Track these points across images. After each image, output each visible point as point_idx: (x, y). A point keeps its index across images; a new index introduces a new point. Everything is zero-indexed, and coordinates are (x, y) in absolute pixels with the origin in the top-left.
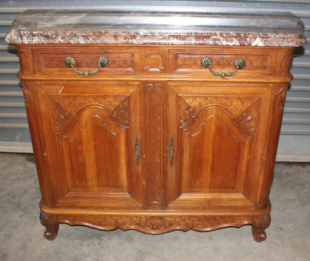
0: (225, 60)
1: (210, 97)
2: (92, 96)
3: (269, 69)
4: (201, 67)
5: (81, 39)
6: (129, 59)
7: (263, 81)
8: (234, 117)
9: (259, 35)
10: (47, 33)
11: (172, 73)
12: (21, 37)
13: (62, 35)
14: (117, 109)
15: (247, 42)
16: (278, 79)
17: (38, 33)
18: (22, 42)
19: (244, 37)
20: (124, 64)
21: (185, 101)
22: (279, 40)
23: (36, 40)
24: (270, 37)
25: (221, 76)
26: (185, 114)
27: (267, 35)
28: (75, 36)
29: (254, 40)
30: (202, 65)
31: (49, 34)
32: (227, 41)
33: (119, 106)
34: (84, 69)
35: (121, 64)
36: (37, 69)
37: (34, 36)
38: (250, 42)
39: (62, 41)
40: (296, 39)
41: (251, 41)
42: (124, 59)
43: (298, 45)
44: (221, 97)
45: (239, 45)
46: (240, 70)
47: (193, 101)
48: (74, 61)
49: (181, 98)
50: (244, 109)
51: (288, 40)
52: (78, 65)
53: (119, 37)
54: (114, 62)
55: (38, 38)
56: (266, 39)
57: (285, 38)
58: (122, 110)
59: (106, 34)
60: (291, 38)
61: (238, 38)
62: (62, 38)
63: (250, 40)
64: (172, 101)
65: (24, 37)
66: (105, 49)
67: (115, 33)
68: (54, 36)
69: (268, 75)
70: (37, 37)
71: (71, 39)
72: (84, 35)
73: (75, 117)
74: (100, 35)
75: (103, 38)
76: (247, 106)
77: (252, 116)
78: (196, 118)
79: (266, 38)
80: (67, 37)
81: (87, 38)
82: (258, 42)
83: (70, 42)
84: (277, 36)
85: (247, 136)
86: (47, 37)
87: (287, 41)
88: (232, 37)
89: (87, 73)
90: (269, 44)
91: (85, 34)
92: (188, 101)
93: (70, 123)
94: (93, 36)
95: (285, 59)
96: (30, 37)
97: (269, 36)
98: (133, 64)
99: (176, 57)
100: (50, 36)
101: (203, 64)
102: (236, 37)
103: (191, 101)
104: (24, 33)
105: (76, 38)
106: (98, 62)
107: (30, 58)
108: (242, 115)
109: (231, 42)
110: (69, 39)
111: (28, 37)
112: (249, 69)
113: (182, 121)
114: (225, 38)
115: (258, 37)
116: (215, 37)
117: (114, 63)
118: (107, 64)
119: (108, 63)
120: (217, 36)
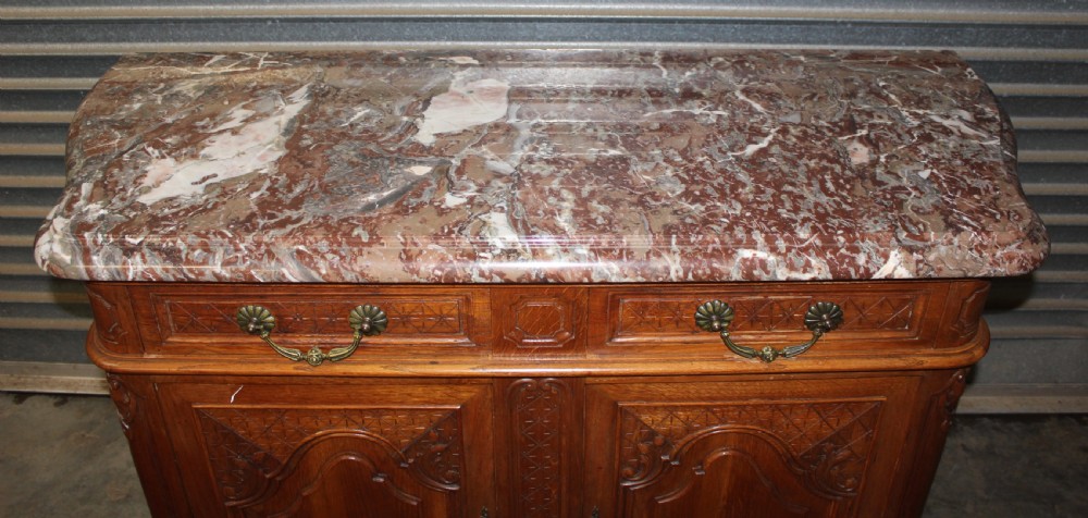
0: (776, 307)
1: (719, 406)
2: (339, 410)
3: (920, 327)
4: (697, 328)
5: (288, 268)
6: (455, 312)
7: (898, 363)
8: (795, 453)
9: (898, 241)
10: (174, 242)
11: (598, 344)
12: (86, 253)
13: (226, 251)
14: (417, 444)
15: (857, 268)
16: (944, 355)
17: (141, 243)
18: (89, 272)
19: (847, 249)
20: (441, 326)
21: (638, 420)
22: (964, 259)
23: (135, 268)
24: (933, 246)
25: (763, 357)
26: (636, 453)
27: (923, 240)
28: (271, 255)
29: (883, 260)
30: (698, 324)
31: (181, 245)
32: (791, 267)
33: (427, 435)
34: (303, 340)
35: (428, 324)
36: (148, 338)
37: (129, 251)
38: (867, 270)
39: (226, 273)
40: (1019, 247)
41: (870, 266)
42: (438, 312)
43: (1025, 269)
44: (755, 407)
45: (830, 277)
46: (825, 336)
47: (664, 419)
48: (271, 318)
49: (626, 412)
50: (827, 433)
51: (994, 255)
52: (283, 327)
53: (420, 259)
54: (405, 320)
55: (145, 262)
56: (921, 257)
57: (985, 247)
58: (434, 443)
59: (375, 248)
60: (1004, 245)
61: (829, 256)
62: (226, 263)
63: (867, 262)
64: (597, 420)
65: (95, 258)
66: (371, 288)
67: (405, 244)
68: (197, 253)
69: (913, 344)
70: (138, 258)
71: (256, 267)
72: (299, 252)
73: (284, 462)
74: (355, 249)
75: (364, 264)
76: (838, 424)
77: (849, 448)
78: (675, 459)
79: (922, 251)
80: (240, 260)
81: (308, 264)
82: (895, 268)
83: (252, 276)
84: (956, 240)
85: (831, 497)
86: (172, 255)
87: (990, 259)
88: (806, 250)
89: (314, 355)
90: (932, 273)
91: (301, 248)
92: (646, 418)
93: (270, 479)
94: (330, 256)
95: (973, 297)
96: (117, 259)
97: (929, 243)
98: (467, 325)
99: (614, 303)
100: (183, 256)
101: (702, 322)
102: (820, 252)
103: (659, 417)
104: (95, 242)
105: (273, 263)
106: (352, 320)
107: (124, 308)
108: (819, 450)
109: (805, 271)
110: (249, 268)
111: (109, 259)
112: (851, 330)
113: (628, 470)
114: (785, 255)
115: (893, 248)
116: (747, 253)
117: (404, 324)
118: (381, 328)
119: (385, 325)
120: (755, 249)
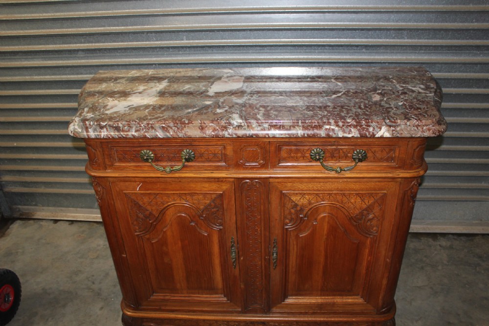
0: (341, 151)
1: (321, 194)
2: (177, 193)
3: (398, 161)
4: (311, 160)
5: (159, 132)
6: (220, 152)
7: (390, 175)
8: (352, 215)
9: (386, 123)
10: (118, 124)
11: (274, 166)
12: (87, 129)
13: (136, 127)
14: (207, 208)
15: (369, 132)
16: (408, 173)
17: (106, 124)
18: (88, 135)
19: (366, 126)
20: (215, 158)
21: (290, 199)
22: (411, 130)
23: (104, 133)
24: (399, 125)
25: (336, 171)
26: (290, 213)
27: (395, 123)
28: (152, 128)
29: (379, 129)
30: (311, 158)
31: (120, 125)
32: (344, 132)
33: (210, 205)
34: (164, 164)
35: (210, 157)
36: (108, 164)
37: (102, 127)
38: (373, 133)
39: (136, 134)
40: (433, 126)
41: (374, 132)
42: (213, 152)
43: (435, 134)
44: (335, 194)
45: (359, 136)
46: (359, 164)
47: (300, 199)
48: (152, 155)
49: (286, 195)
50: (365, 206)
51: (423, 128)
52: (157, 159)
53: (206, 129)
54: (201, 155)
55: (107, 131)
56: (394, 129)
57: (419, 126)
58: (213, 208)
59: (190, 125)
60: (427, 125)
61: (358, 128)
62: (136, 131)
63: (373, 130)
64: (274, 199)
65: (90, 130)
66: (190, 142)
67: (201, 124)
68: (126, 128)
69: (396, 168)
70: (105, 130)
71: (147, 132)
72: (162, 127)
73: (157, 216)
74: (183, 126)
75: (186, 131)
76: (368, 202)
77: (374, 214)
78: (305, 217)
79: (394, 127)
80: (141, 130)
81: (166, 131)
82: (384, 133)
83: (146, 135)
84: (408, 123)
85: (368, 236)
86: (117, 129)
87: (421, 130)
88: (350, 126)
89: (168, 169)
90: (398, 135)
91: (164, 125)
92: (294, 198)
93: (151, 223)
94: (174, 128)
95: (418, 149)
96: (98, 130)
97: (398, 124)
98: (224, 158)
99: (279, 149)
100: (121, 129)
101: (313, 157)
102: (355, 127)
103: (298, 198)
104: (90, 124)
105: (153, 131)
106: (182, 155)
107: (100, 151)
108: (361, 214)
109: (349, 134)
110: (145, 132)
111: (95, 130)
112: (371, 162)
113: (287, 221)
114: (342, 127)
115: (384, 125)
116: (328, 127)
117: (201, 157)
118: (193, 159)
119: (194, 157)
120: (330, 125)
